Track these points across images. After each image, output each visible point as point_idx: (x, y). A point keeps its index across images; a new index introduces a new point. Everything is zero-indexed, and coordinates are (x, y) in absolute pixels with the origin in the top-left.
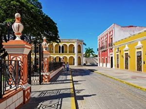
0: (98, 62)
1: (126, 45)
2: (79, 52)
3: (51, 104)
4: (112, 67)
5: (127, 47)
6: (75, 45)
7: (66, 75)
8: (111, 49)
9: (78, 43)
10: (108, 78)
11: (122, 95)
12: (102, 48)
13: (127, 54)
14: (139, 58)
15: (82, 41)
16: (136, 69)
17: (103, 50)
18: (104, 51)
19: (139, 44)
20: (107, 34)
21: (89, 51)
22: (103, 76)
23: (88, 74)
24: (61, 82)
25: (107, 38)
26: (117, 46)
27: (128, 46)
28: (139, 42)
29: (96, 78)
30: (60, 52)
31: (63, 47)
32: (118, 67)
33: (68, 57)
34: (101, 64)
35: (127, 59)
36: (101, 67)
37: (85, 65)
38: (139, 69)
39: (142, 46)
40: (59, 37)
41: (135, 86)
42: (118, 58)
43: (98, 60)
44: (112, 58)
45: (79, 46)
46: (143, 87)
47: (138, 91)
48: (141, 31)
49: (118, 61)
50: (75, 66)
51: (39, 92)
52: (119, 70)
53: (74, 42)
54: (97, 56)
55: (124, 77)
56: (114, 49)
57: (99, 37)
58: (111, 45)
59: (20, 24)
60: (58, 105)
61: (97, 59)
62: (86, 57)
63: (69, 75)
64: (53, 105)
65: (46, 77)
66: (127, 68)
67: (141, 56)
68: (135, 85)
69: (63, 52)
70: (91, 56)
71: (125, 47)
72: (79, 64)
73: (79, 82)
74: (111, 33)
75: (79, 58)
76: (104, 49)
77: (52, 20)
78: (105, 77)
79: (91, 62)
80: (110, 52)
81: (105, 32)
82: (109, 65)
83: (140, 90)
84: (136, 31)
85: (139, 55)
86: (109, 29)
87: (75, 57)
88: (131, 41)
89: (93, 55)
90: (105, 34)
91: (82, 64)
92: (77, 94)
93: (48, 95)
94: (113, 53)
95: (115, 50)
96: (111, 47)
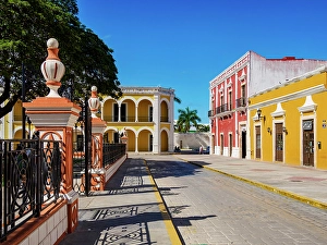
0: (210, 145)
1: (279, 105)
2: (165, 119)
3: (126, 234)
4: (244, 155)
5: (279, 109)
6: (155, 102)
7: (139, 174)
8: (243, 113)
9: (162, 97)
10: (238, 182)
11: (271, 216)
12: (221, 109)
13: (279, 125)
14: (309, 135)
15: (171, 92)
16: (301, 159)
17: (222, 114)
18: (225, 117)
19: (309, 103)
20: (233, 77)
21: (187, 116)
22: (225, 178)
23: (191, 173)
24: (132, 190)
25: (233, 85)
26: (256, 105)
27: (283, 106)
28: (309, 98)
29: (209, 182)
30: (116, 119)
31: (123, 106)
32: (258, 155)
33: (137, 131)
34: (218, 148)
35: (279, 137)
36: (217, 157)
37: (177, 151)
38: (308, 160)
39: (316, 108)
40: (118, 83)
41: (299, 199)
42: (258, 135)
43: (211, 138)
44: (244, 134)
45: (164, 106)
46: (316, 200)
47: (305, 209)
48: (312, 72)
49: (258, 141)
50: (155, 154)
51: (91, 210)
52: (261, 164)
53: (151, 95)
54: (207, 129)
55: (275, 180)
56: (248, 112)
57: (213, 83)
58: (242, 102)
59: (59, 62)
60: (141, 234)
61: (207, 138)
62: (179, 130)
63: (146, 174)
64: (132, 235)
65: (98, 179)
66: (279, 157)
67: (312, 130)
68: (298, 195)
69: (123, 119)
70: (193, 128)
71: (275, 108)
72: (165, 149)
73: (172, 191)
74: (243, 74)
75: (164, 135)
76: (226, 113)
77: (101, 42)
78: (230, 179)
79: (192, 144)
80: (239, 120)
81: (228, 72)
82: (237, 151)
83: (308, 205)
84: (303, 71)
85: (309, 127)
86: (237, 65)
87: (155, 131)
88: (290, 95)
89: (196, 125)
90: (229, 75)
91: (171, 149)
92: (175, 216)
93: (114, 216)
94: (248, 123)
95: (252, 115)
96: (242, 108)
